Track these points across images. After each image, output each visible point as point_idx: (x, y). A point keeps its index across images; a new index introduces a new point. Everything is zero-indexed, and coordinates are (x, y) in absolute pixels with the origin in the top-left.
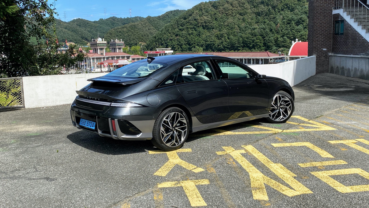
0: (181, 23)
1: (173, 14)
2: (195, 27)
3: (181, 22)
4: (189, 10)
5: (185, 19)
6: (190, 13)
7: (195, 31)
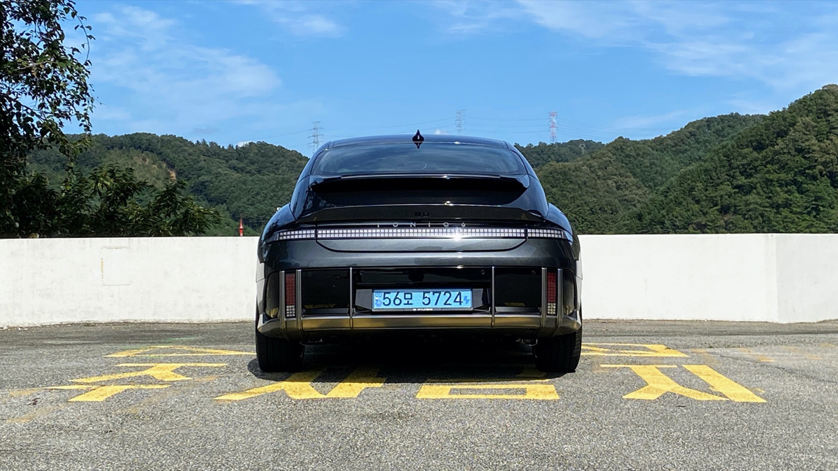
0: (745, 161)
1: (717, 132)
2: (800, 179)
3: (744, 157)
4: (775, 116)
5: (760, 147)
6: (779, 125)
7: (801, 192)
